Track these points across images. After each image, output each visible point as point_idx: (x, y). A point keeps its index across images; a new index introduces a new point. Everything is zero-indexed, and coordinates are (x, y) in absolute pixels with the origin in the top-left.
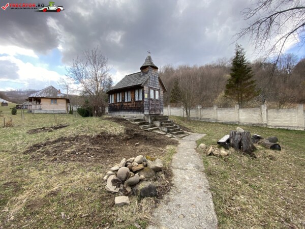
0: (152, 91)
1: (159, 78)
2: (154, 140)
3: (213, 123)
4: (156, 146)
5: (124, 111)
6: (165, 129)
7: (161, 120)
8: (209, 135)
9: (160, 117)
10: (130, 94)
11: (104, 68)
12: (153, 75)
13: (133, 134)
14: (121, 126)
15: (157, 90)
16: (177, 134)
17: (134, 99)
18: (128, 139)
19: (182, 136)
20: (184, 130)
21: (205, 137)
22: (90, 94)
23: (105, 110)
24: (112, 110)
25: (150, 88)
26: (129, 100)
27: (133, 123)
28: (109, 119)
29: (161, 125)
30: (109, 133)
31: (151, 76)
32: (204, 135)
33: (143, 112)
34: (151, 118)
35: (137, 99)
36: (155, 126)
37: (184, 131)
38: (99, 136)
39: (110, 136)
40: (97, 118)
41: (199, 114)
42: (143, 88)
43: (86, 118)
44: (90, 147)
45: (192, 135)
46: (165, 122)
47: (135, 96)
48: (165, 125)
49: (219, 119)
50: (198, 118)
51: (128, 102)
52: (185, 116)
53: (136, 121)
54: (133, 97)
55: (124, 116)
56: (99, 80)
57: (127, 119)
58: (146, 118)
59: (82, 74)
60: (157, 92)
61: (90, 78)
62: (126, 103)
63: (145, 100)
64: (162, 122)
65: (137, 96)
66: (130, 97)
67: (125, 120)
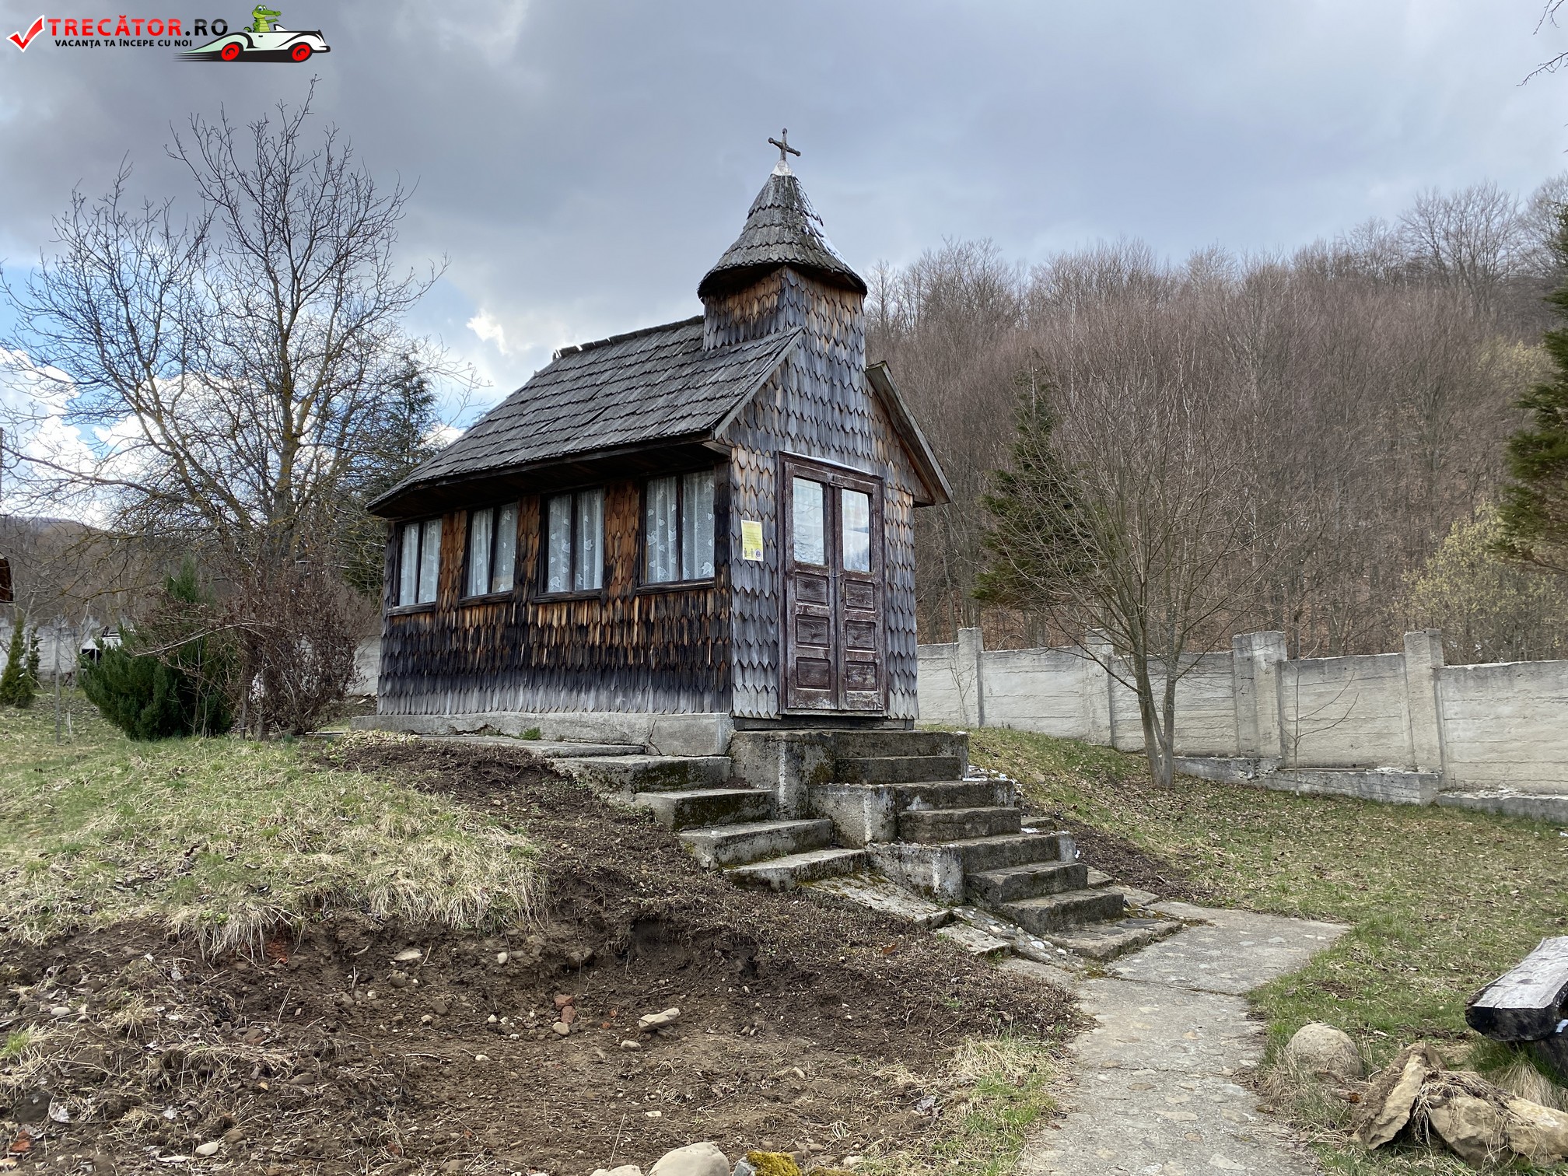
0: (807, 498)
1: (873, 375)
2: (826, 986)
3: (1405, 809)
4: (843, 1042)
5: (532, 684)
6: (940, 873)
7: (893, 774)
8: (1374, 933)
9: (881, 744)
10: (594, 516)
11: (362, 278)
12: (820, 345)
13: (619, 913)
14: (499, 837)
15: (861, 483)
16: (1058, 921)
17: (639, 563)
18: (570, 969)
19: (1107, 937)
20: (1127, 878)
21: (1341, 951)
22: (212, 513)
23: (348, 674)
24: (416, 673)
25: (788, 469)
26: (592, 578)
27: (615, 799)
28: (389, 759)
29: (899, 827)
30: (381, 908)
31: (801, 360)
32: (1326, 932)
33: (724, 692)
34: (796, 758)
35: (660, 572)
36: (834, 837)
37: (1132, 895)
38: (281, 934)
39: (390, 935)
40: (277, 753)
41: (1269, 723)
42: (720, 461)
43: (164, 747)
44: (190, 1047)
45: (1206, 936)
46: (930, 797)
47: (641, 535)
48: (940, 830)
49: (1459, 772)
50: (1256, 760)
51: (575, 600)
52: (1133, 737)
53: (648, 779)
54: (629, 545)
55: (534, 735)
56: (301, 388)
57: (559, 765)
58: (745, 749)
59: (146, 334)
60: (855, 507)
61: (225, 370)
62: (557, 601)
63: (742, 581)
64: (901, 799)
65: (660, 541)
66: (593, 548)
67: (541, 770)
